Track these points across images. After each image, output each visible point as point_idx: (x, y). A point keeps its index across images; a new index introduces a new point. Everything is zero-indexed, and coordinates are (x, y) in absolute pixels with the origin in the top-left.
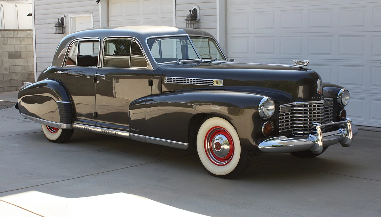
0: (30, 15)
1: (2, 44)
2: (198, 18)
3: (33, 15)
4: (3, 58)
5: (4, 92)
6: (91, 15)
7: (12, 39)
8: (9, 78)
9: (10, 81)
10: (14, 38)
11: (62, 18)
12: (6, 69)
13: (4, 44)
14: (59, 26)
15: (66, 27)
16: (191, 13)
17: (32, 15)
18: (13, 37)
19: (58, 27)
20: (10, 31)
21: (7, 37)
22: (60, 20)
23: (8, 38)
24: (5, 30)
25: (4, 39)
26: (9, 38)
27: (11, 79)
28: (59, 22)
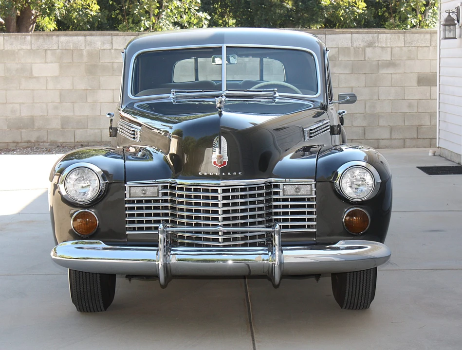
1: (405, 58)
4: (405, 85)
5: (404, 148)
7: (425, 48)
8: (416, 123)
9: (418, 128)
10: (431, 47)
11: (458, 9)
12: (410, 106)
13: (409, 59)
18: (428, 45)
19: (446, 25)
20: (423, 35)
21: (417, 45)
22: (453, 12)
23: (418, 47)
24: (413, 33)
25: (410, 48)
26: (421, 47)
27: (419, 124)
28: (449, 16)
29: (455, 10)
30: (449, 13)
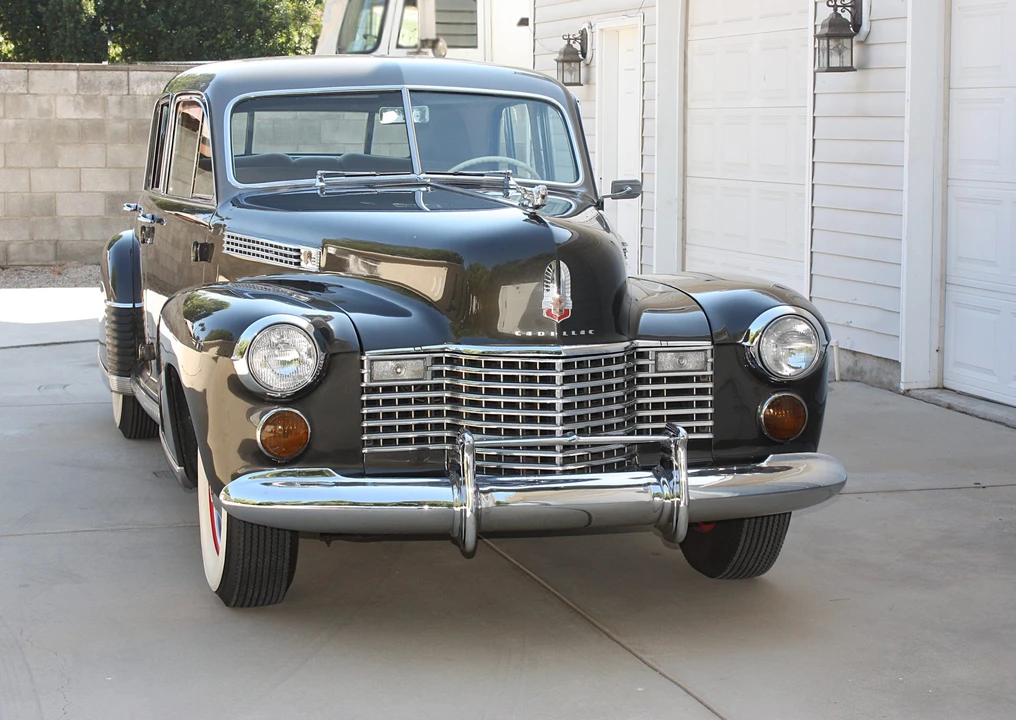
0: (524, 22)
2: (865, 28)
3: (531, 22)
6: (638, 21)
11: (583, 34)
14: (568, 58)
15: (592, 65)
16: (836, 10)
17: (527, 25)
19: (563, 61)
22: (576, 39)
28: (569, 45)
29: (578, 35)
30: (569, 40)
